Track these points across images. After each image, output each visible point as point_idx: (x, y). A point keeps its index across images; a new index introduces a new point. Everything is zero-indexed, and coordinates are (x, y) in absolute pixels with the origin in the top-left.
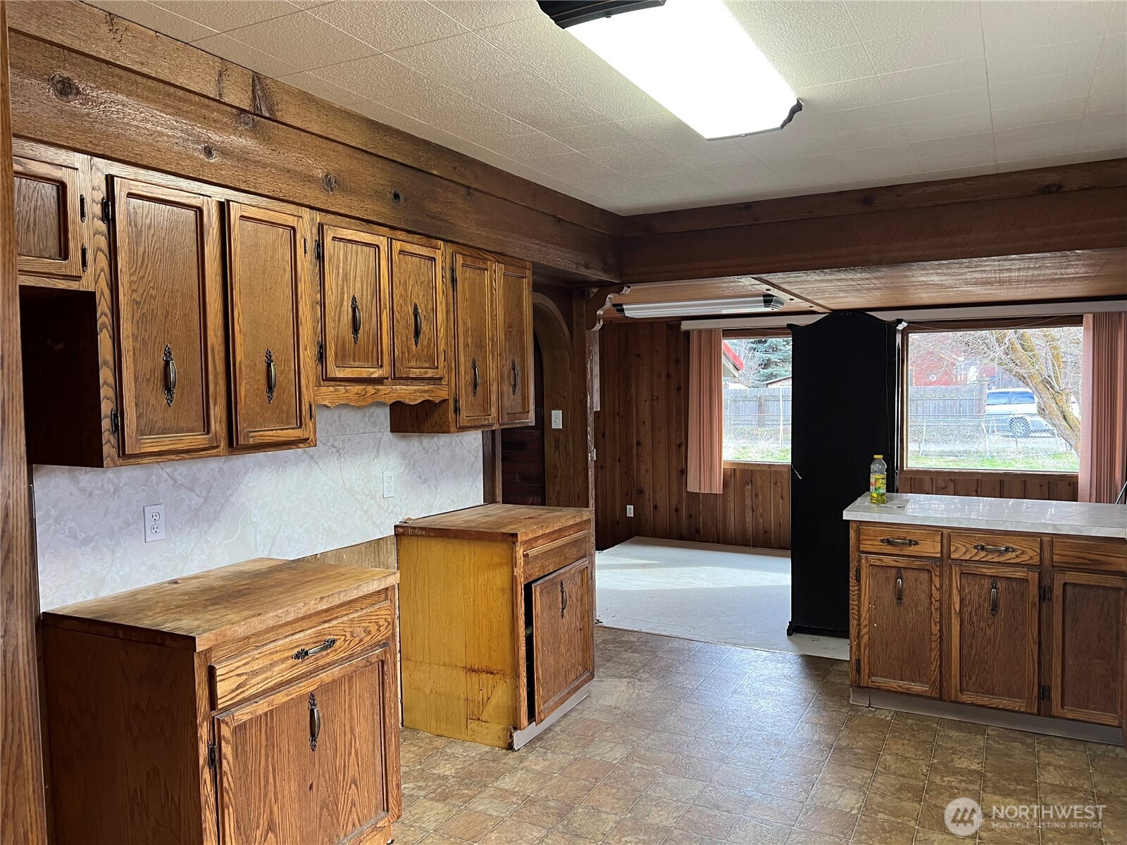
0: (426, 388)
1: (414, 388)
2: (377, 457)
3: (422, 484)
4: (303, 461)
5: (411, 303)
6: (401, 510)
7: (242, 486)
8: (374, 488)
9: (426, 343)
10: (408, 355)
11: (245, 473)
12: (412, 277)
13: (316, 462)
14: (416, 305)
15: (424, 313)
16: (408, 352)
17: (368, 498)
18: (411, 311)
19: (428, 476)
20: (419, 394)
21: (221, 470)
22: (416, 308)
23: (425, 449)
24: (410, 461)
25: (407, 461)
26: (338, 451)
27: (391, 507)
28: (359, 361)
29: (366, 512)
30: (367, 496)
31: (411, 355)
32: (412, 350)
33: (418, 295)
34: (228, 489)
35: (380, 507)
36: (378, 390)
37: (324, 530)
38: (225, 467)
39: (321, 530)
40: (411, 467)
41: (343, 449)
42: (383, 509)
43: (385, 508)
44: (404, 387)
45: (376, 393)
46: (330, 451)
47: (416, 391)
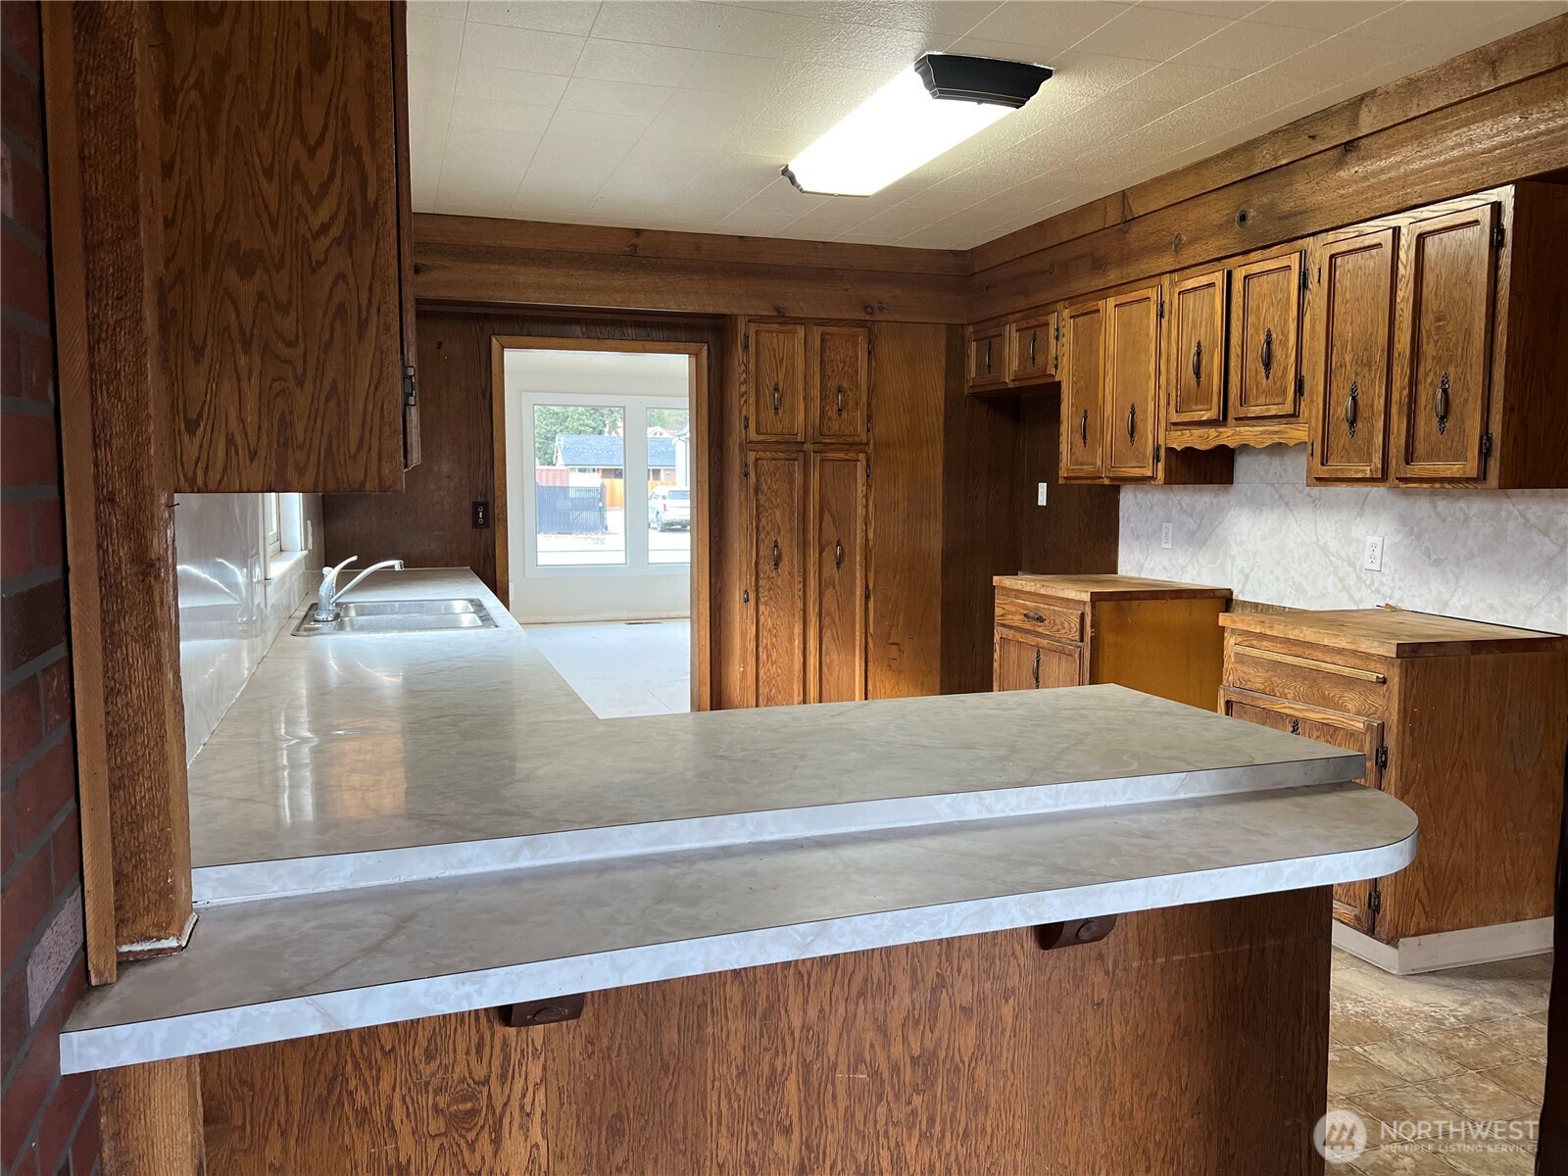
0: (1276, 428)
1: (1261, 428)
2: (1360, 515)
3: (1430, 565)
4: (1279, 507)
5: (1264, 329)
6: (1393, 593)
7: (1226, 521)
8: (1354, 553)
9: (1279, 374)
10: (1257, 391)
11: (1229, 510)
12: (1268, 299)
13: (1291, 510)
14: (1269, 331)
15: (1280, 337)
16: (1257, 387)
17: (1345, 563)
18: (1263, 338)
19: (1442, 557)
20: (1266, 436)
21: (1211, 504)
22: (1269, 335)
23: (1440, 516)
24: (1412, 528)
25: (1408, 529)
26: (1314, 502)
27: (1376, 585)
28: (1201, 404)
29: (1341, 580)
30: (1343, 560)
31: (1261, 391)
32: (1262, 385)
33: (1273, 318)
34: (1216, 521)
35: (1359, 578)
36: (1220, 432)
37: (1294, 584)
38: (1214, 501)
39: (1291, 584)
40: (1413, 537)
41: (1319, 500)
42: (1364, 582)
43: (1368, 582)
44: (1250, 428)
45: (1218, 436)
46: (1306, 500)
47: (1262, 433)
